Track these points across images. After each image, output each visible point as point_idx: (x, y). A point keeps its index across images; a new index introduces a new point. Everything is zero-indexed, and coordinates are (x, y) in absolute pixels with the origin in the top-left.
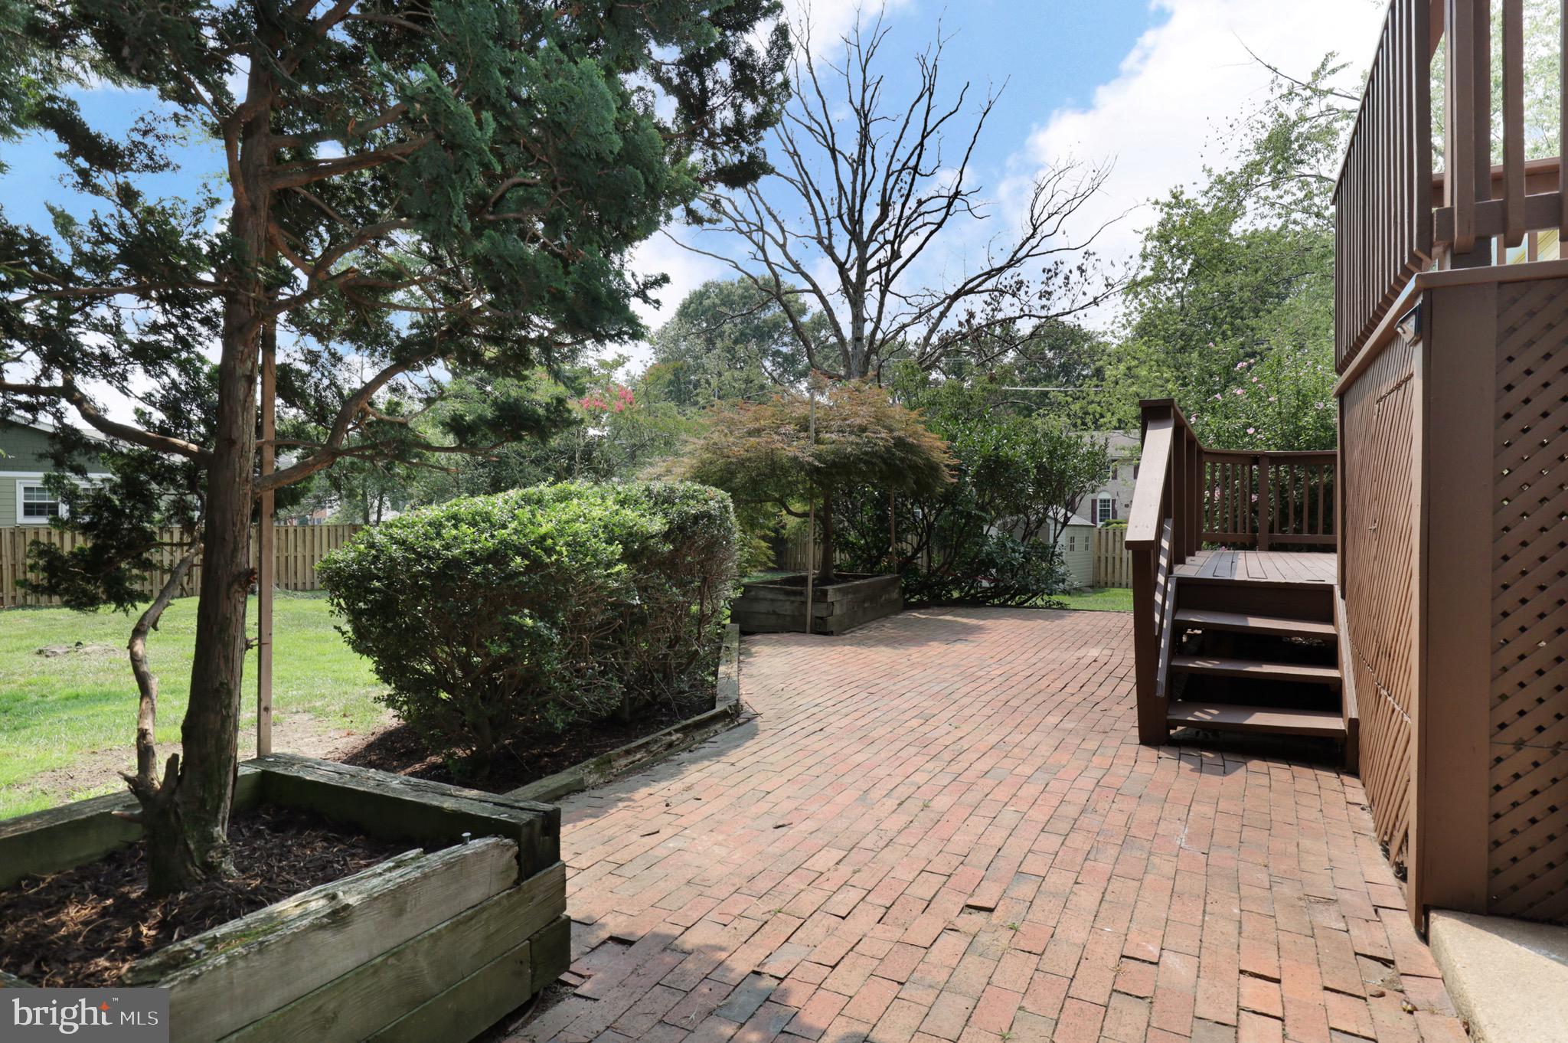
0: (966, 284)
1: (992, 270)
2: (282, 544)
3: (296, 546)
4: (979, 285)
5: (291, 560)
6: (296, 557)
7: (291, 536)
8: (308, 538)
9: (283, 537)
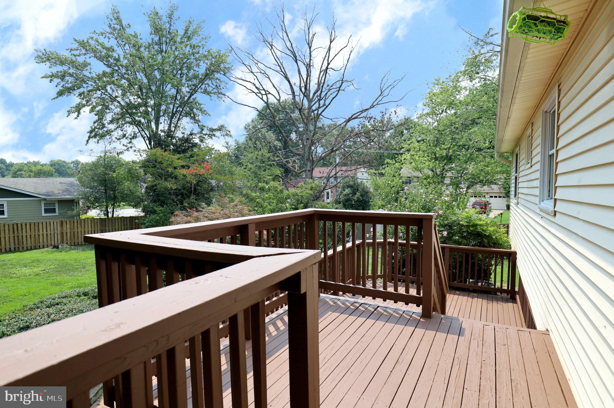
0: (352, 116)
1: (363, 110)
2: (72, 227)
3: (78, 228)
4: (359, 115)
5: (76, 233)
6: (78, 232)
7: (76, 224)
8: (83, 224)
9: (72, 224)
